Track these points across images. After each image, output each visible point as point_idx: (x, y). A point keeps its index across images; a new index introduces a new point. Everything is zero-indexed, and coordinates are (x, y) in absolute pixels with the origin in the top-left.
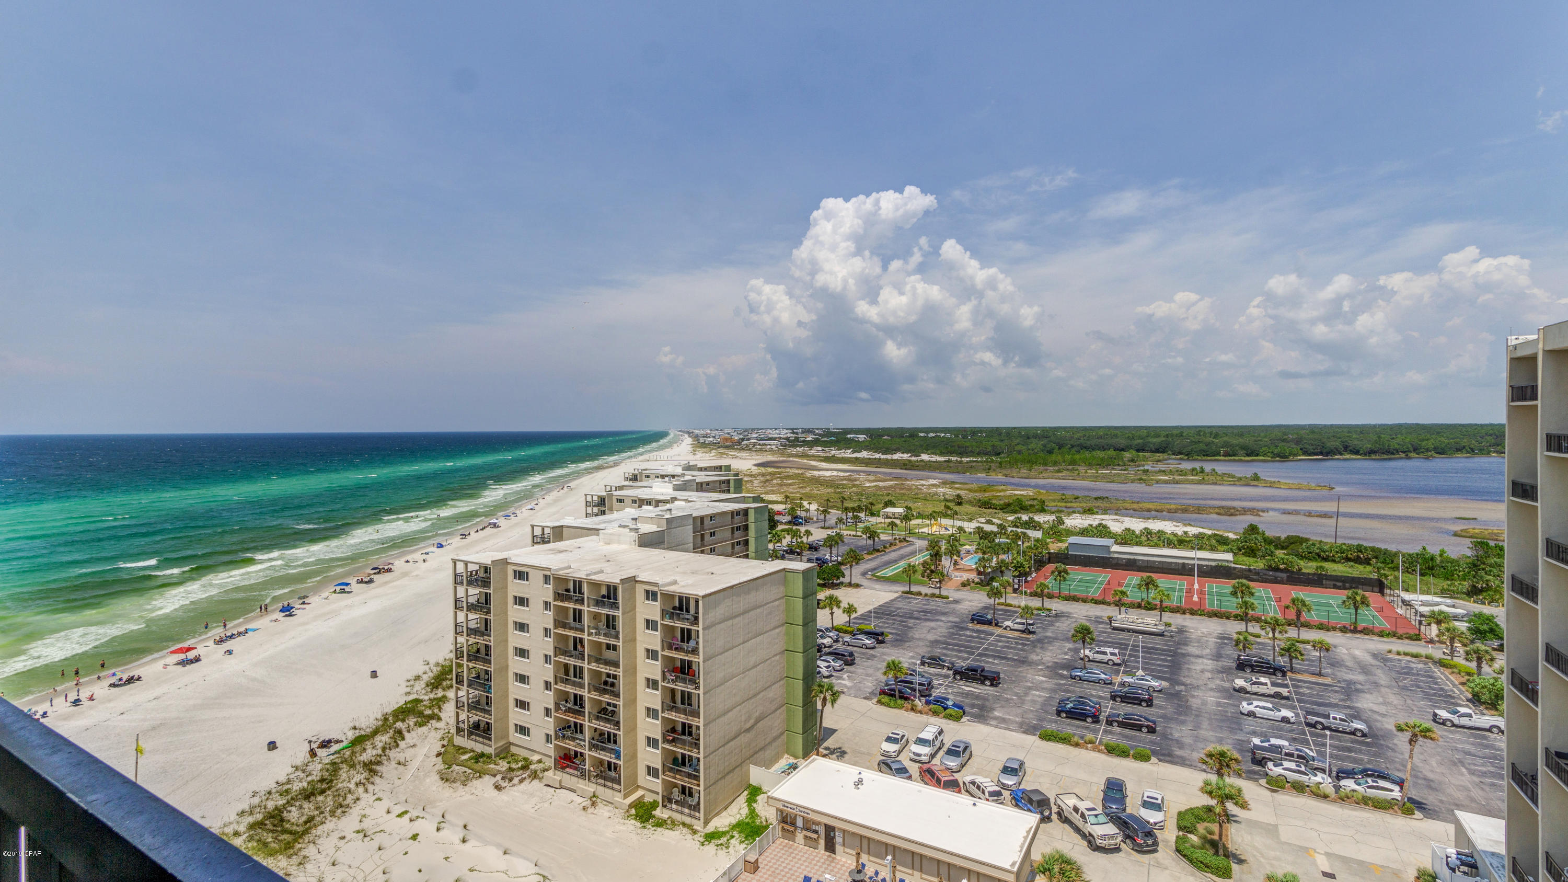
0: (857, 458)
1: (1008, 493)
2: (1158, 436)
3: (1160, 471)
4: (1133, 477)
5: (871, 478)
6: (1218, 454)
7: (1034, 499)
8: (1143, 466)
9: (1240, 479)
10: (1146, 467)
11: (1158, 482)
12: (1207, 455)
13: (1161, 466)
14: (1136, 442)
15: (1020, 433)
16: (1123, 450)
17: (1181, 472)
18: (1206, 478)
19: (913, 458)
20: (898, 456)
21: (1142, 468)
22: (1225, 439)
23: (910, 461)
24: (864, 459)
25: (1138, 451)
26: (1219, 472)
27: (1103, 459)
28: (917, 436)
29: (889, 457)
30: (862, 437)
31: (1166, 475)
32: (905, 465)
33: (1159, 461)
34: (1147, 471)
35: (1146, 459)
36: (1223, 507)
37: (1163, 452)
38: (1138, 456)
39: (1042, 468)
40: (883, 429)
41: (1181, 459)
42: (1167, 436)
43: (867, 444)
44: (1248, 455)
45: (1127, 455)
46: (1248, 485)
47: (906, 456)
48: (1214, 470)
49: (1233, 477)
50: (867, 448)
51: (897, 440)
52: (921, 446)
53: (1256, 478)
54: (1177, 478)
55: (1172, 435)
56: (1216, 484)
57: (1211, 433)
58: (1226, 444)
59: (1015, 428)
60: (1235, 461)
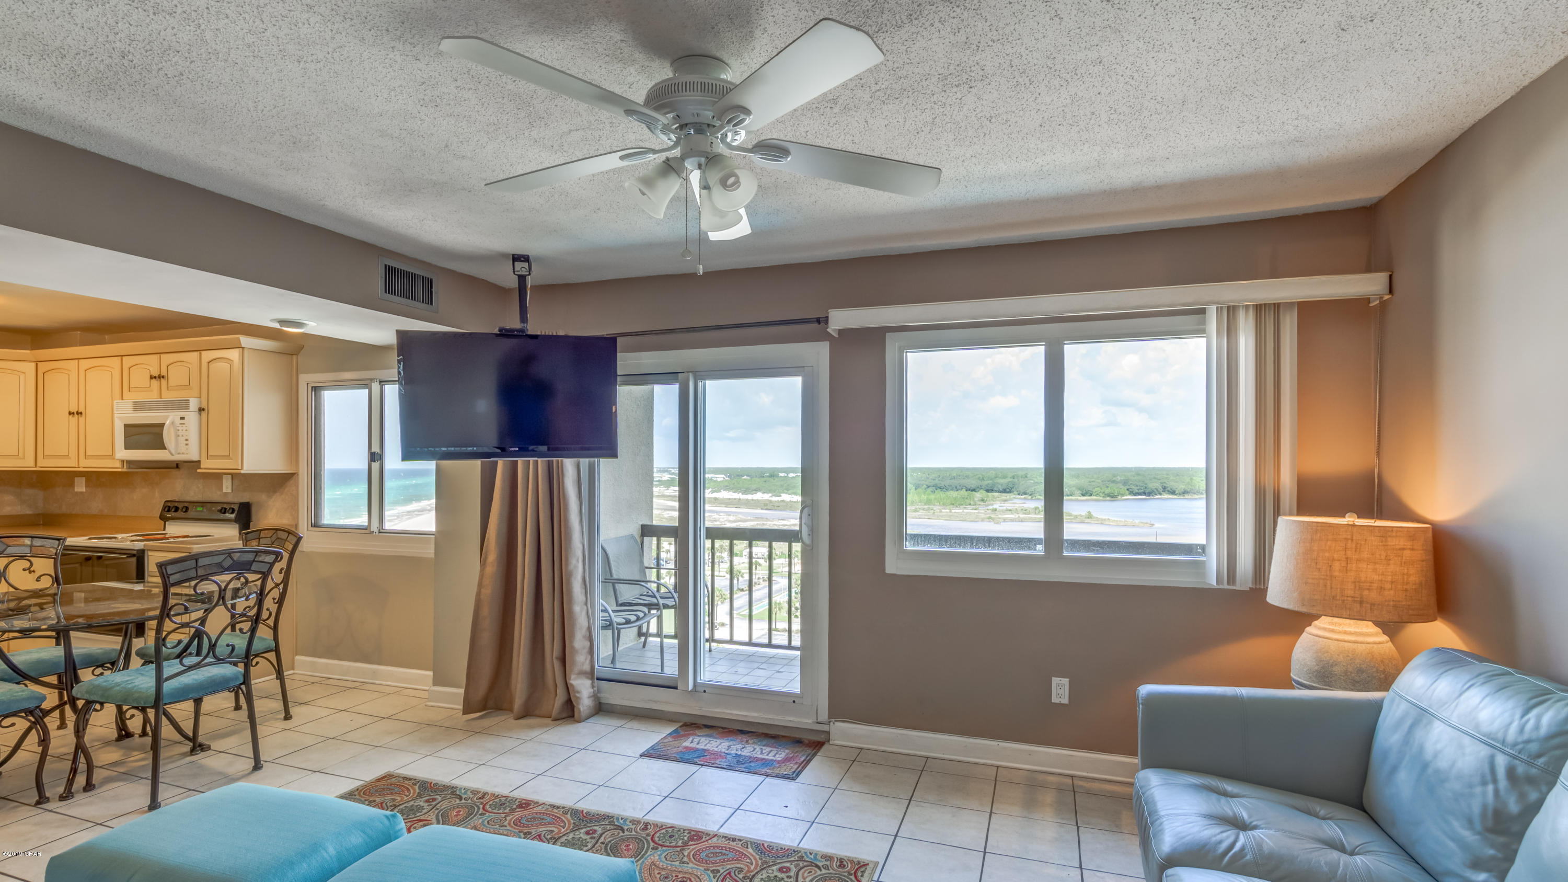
0: (716, 499)
2: (1005, 477)
3: (1007, 510)
4: (983, 516)
5: (732, 518)
8: (992, 505)
9: (1076, 517)
10: (995, 507)
13: (1008, 505)
14: (986, 482)
16: (974, 490)
17: (1025, 511)
19: (775, 499)
20: (759, 496)
21: (991, 507)
23: (771, 501)
24: (723, 499)
25: (988, 491)
27: (956, 499)
29: (750, 497)
31: (1012, 514)
32: (766, 505)
33: (1005, 501)
34: (996, 510)
35: (994, 499)
37: (1010, 492)
38: (988, 496)
40: (743, 469)
41: (1025, 499)
42: (1013, 477)
43: (726, 484)
44: (1083, 495)
45: (978, 495)
46: (1082, 522)
47: (767, 497)
50: (727, 488)
51: (758, 480)
52: (782, 486)
53: (1090, 516)
54: (1022, 516)
55: (1018, 477)
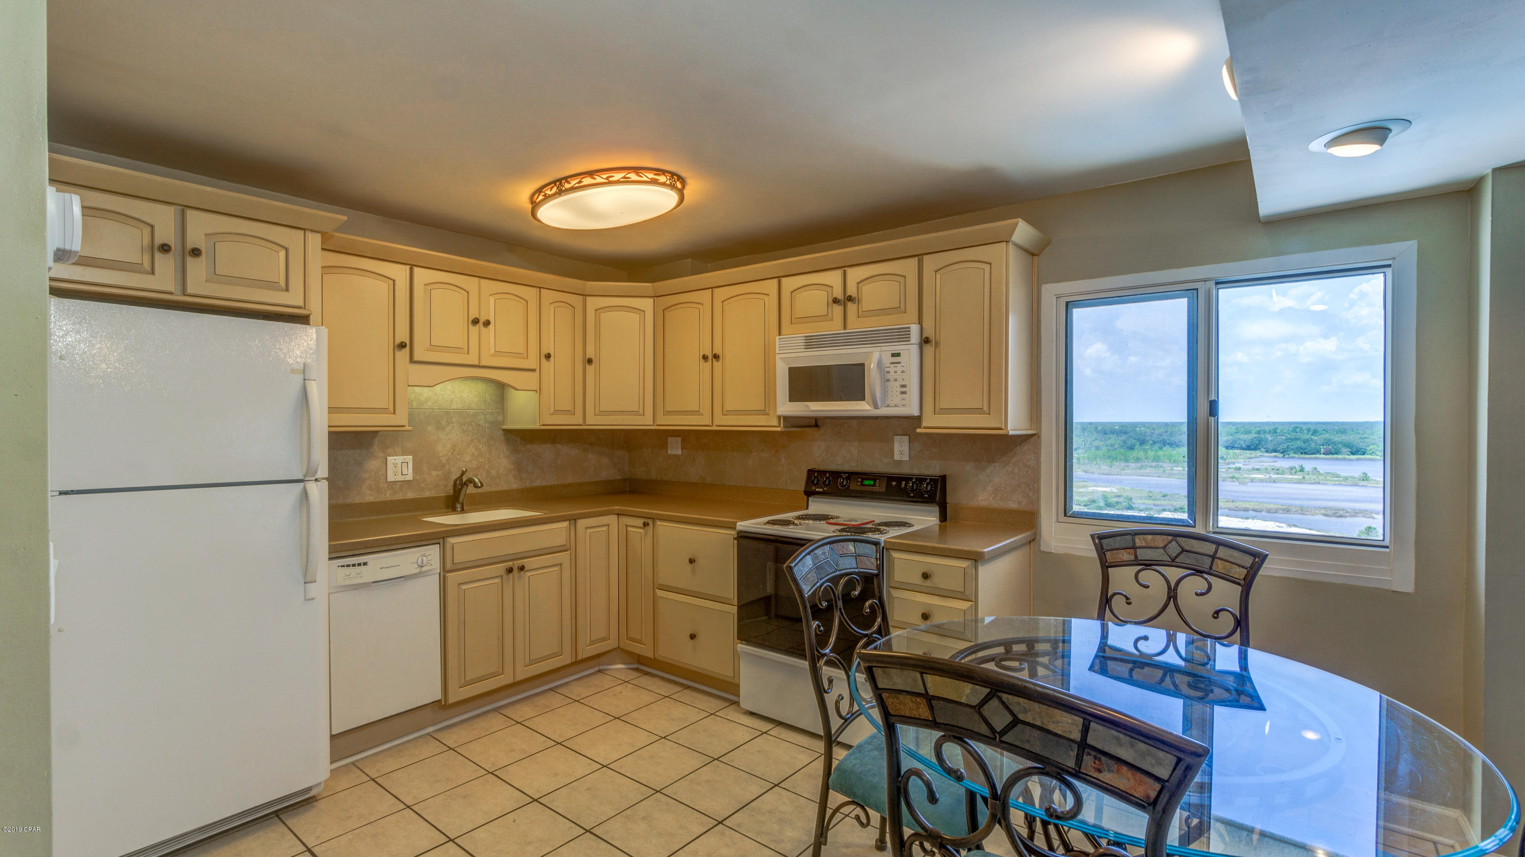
1: (1090, 489)
2: (1249, 432)
3: (1253, 469)
6: (1318, 452)
7: (1119, 496)
8: (1234, 463)
9: (1346, 479)
10: (1238, 465)
11: (1252, 480)
12: (1306, 453)
13: (1255, 464)
15: (1096, 428)
17: (1277, 471)
18: (1307, 477)
21: (1234, 466)
22: (1327, 436)
25: (1227, 448)
26: (1321, 472)
31: (1261, 473)
33: (1251, 458)
34: (1240, 469)
35: (1236, 456)
36: (1330, 508)
37: (1255, 449)
38: (1228, 454)
39: (1123, 464)
41: (1275, 457)
42: (1259, 432)
44: (1353, 453)
46: (1356, 485)
48: (1315, 469)
49: (1338, 476)
53: (1365, 478)
54: (1274, 476)
55: (1265, 432)
56: (1319, 483)
57: (1309, 430)
58: (1328, 442)
60: (1337, 459)
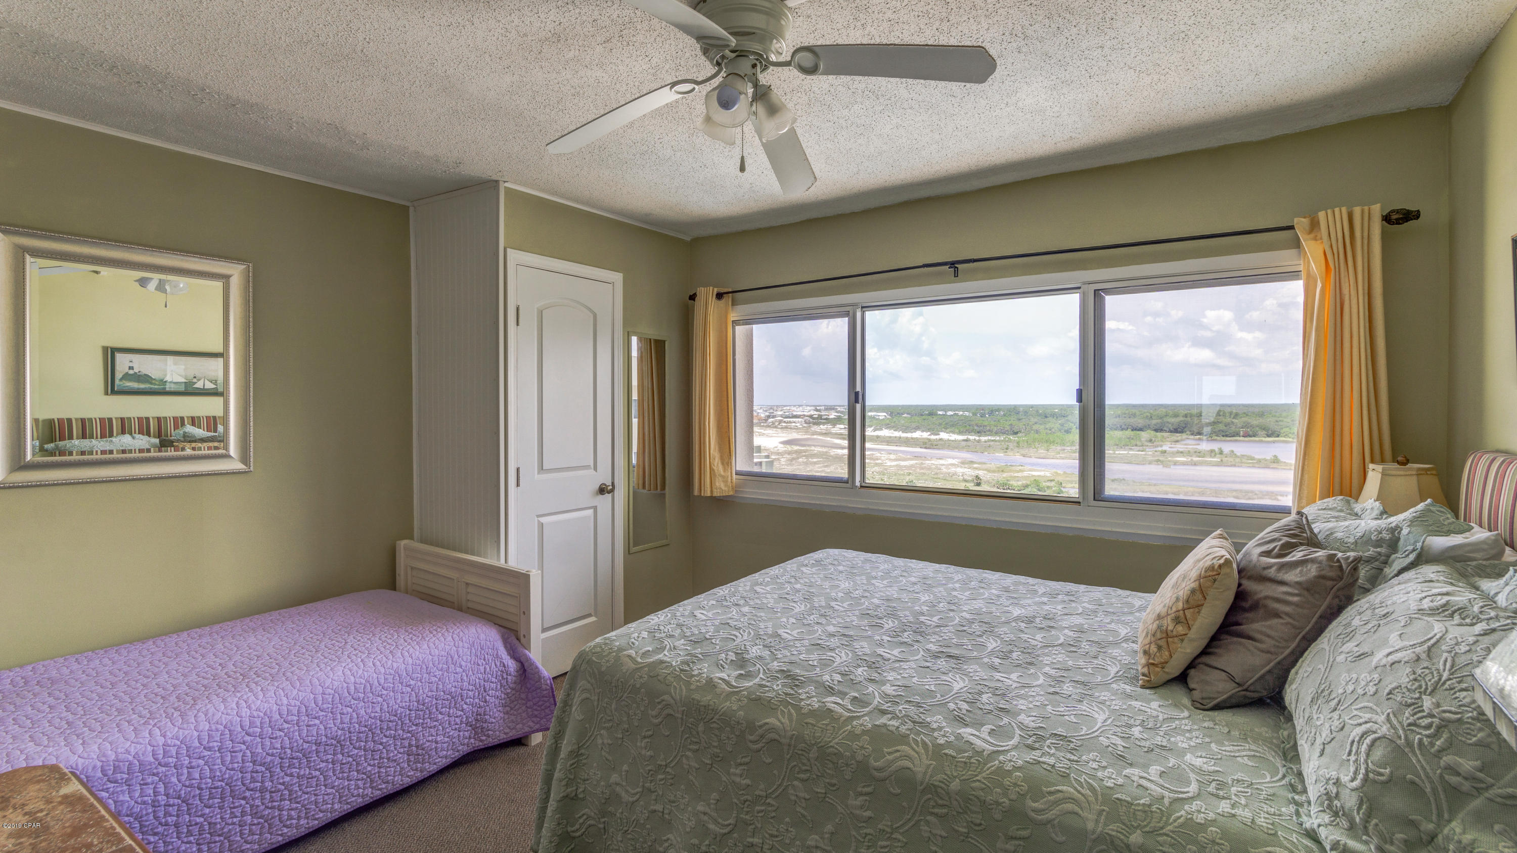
28: (936, 414)
30: (882, 415)
59: (1032, 406)
